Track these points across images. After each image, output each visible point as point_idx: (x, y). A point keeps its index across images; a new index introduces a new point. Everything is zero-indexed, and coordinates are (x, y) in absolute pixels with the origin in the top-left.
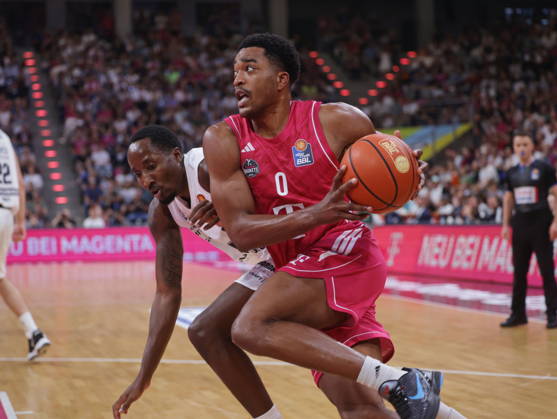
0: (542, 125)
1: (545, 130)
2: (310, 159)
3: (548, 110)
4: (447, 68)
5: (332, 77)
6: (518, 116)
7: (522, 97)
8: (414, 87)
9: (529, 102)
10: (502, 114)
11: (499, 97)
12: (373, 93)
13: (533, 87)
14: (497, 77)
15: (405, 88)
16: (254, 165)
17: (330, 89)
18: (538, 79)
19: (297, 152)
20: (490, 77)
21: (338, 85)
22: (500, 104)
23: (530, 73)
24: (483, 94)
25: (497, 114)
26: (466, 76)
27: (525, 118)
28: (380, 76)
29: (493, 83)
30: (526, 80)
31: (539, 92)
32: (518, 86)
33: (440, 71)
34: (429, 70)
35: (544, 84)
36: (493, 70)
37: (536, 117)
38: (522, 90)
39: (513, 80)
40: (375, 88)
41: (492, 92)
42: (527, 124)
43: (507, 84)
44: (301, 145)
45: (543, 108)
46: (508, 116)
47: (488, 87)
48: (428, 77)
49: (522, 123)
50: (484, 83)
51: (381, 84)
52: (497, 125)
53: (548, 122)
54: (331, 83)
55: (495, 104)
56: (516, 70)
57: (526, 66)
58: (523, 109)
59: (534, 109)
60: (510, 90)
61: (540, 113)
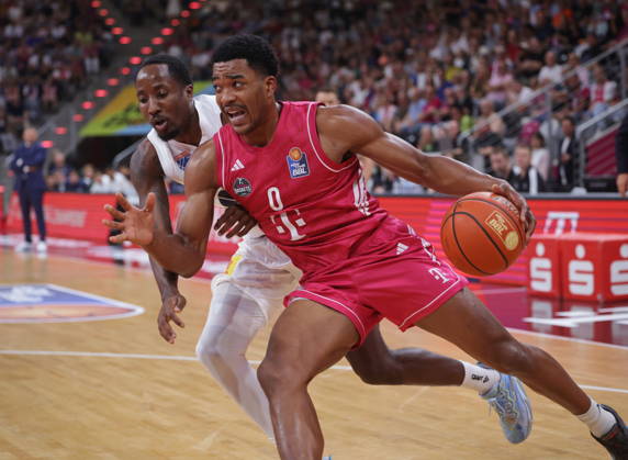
0: (351, 81)
1: (355, 86)
2: (306, 169)
3: (359, 65)
4: (244, 14)
5: (110, 22)
6: (324, 70)
7: (329, 48)
8: (205, 35)
9: (337, 54)
10: (306, 68)
11: (303, 48)
12: (157, 41)
13: (342, 38)
14: (301, 26)
15: (195, 37)
16: (246, 184)
17: (107, 36)
18: (347, 28)
19: (292, 162)
20: (294, 26)
21: (118, 31)
22: (304, 57)
23: (339, 22)
24: (284, 45)
25: (300, 67)
26: (265, 23)
27: (332, 72)
28: (165, 21)
29: (296, 32)
30: (334, 29)
31: (349, 43)
32: (325, 37)
33: (235, 17)
34: (223, 16)
35: (354, 34)
36: (296, 17)
37: (345, 72)
38: (329, 41)
39: (320, 30)
40: (160, 35)
41: (295, 43)
42: (335, 80)
43: (312, 33)
44: (295, 154)
45: (353, 62)
46: (312, 70)
47: (290, 37)
48: (222, 24)
49: (328, 78)
50: (286, 32)
51: (167, 31)
52: (300, 80)
53: (359, 77)
54: (109, 29)
55: (298, 57)
56: (322, 17)
57: (335, 13)
58: (330, 63)
59: (343, 62)
60: (316, 41)
61: (350, 68)
